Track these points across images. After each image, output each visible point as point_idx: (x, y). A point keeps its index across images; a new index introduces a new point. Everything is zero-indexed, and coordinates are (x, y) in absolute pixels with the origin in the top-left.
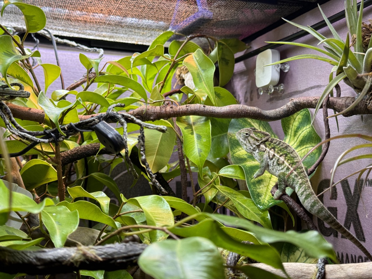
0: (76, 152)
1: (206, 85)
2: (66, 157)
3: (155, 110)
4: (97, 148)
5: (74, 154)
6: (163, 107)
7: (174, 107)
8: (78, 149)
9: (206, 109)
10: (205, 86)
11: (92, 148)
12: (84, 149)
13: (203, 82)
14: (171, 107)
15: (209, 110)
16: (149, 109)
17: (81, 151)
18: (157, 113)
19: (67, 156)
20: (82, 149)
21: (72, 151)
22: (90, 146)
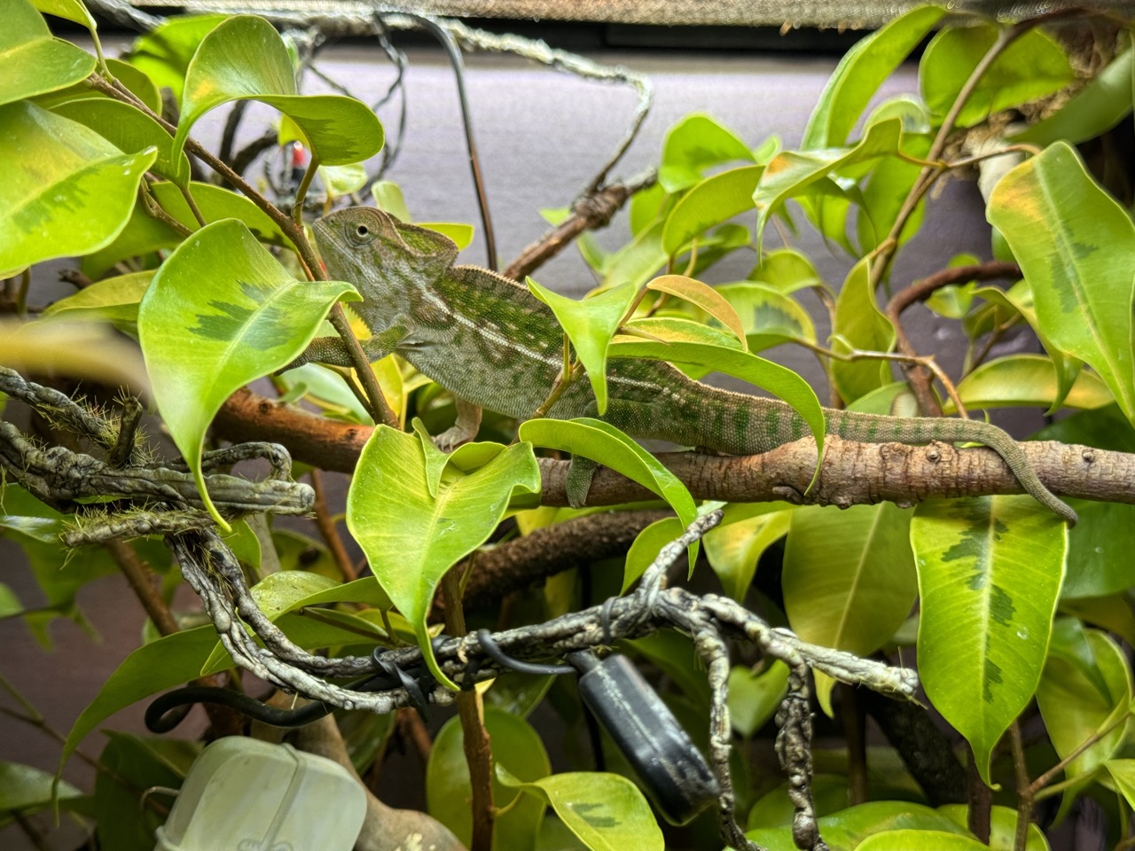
0: (539, 551)
1: (1095, 324)
2: (500, 574)
3: (860, 466)
4: (621, 535)
5: (532, 560)
6: (893, 458)
7: (945, 457)
8: (545, 538)
9: (1095, 473)
10: (1090, 325)
11: (601, 536)
12: (567, 542)
13: (1082, 307)
14: (932, 459)
15: (1110, 477)
16: (830, 464)
17: (556, 547)
18: (865, 478)
19: (503, 570)
20: (563, 540)
21: (525, 550)
22: (591, 527)
